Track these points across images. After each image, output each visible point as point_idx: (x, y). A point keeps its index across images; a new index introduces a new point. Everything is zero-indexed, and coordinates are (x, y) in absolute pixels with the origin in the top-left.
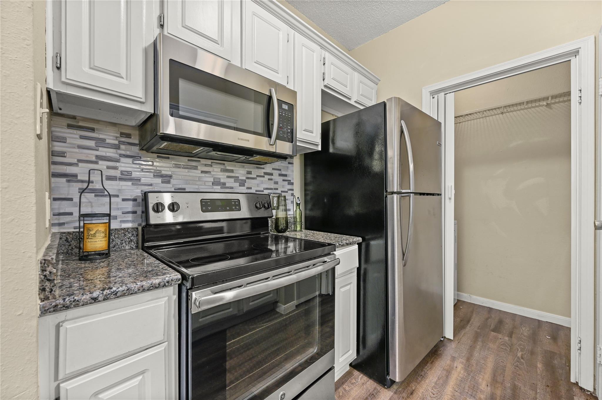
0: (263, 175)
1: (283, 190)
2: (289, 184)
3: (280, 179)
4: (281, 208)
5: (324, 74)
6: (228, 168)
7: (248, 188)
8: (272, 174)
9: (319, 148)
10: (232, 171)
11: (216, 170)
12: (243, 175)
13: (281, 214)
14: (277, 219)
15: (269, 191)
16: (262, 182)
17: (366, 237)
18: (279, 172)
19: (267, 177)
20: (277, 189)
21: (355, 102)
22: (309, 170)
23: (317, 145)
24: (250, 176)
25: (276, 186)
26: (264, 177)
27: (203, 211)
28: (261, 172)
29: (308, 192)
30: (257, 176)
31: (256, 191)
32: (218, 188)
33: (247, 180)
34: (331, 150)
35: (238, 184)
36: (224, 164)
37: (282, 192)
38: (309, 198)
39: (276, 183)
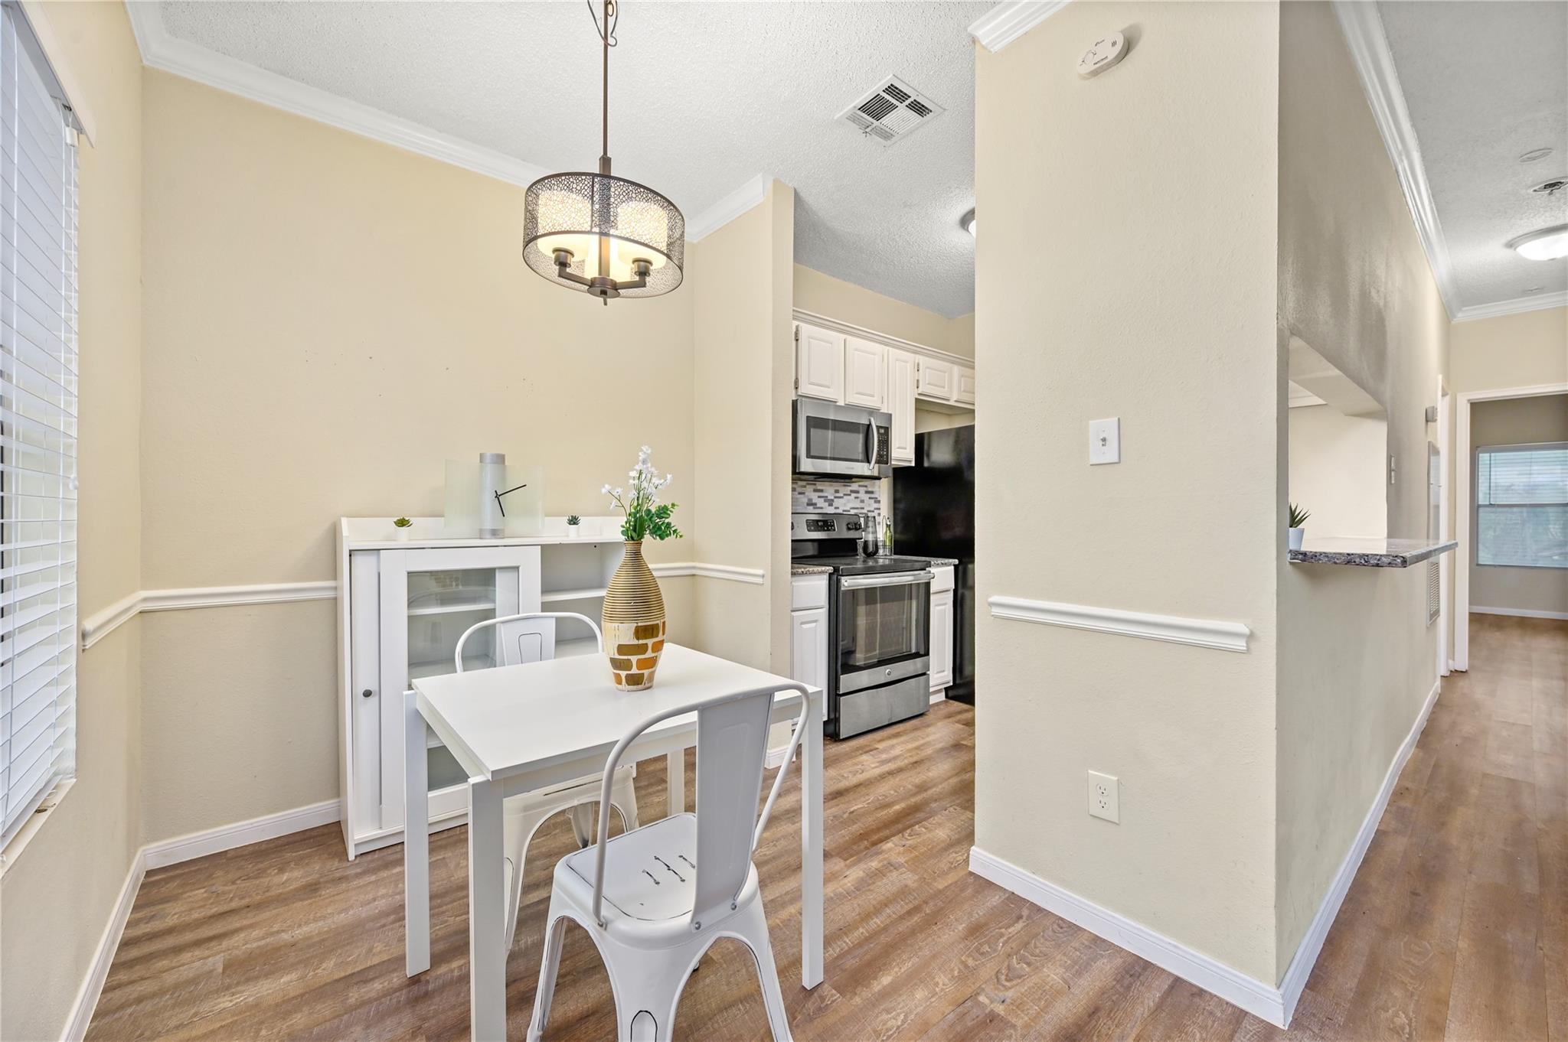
0: (849, 493)
1: (845, 509)
2: (875, 502)
3: (866, 497)
4: (870, 529)
5: (918, 381)
6: (819, 488)
7: (836, 508)
8: (858, 492)
9: (913, 464)
10: (822, 491)
11: (809, 490)
12: (832, 494)
13: (870, 538)
14: (866, 542)
15: (855, 511)
16: (849, 501)
17: (964, 560)
18: (865, 489)
19: (854, 495)
20: (863, 508)
21: (956, 401)
22: (899, 487)
23: (910, 461)
24: (837, 495)
25: (862, 505)
26: (850, 495)
27: (809, 531)
28: (848, 490)
29: (897, 512)
30: (845, 495)
31: (844, 511)
32: (810, 509)
33: (835, 500)
34: (926, 464)
35: (827, 504)
36: (815, 484)
37: (868, 511)
38: (899, 518)
39: (862, 501)
